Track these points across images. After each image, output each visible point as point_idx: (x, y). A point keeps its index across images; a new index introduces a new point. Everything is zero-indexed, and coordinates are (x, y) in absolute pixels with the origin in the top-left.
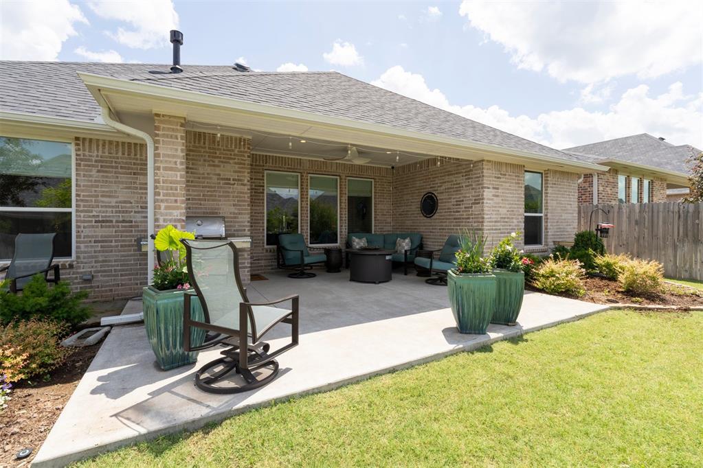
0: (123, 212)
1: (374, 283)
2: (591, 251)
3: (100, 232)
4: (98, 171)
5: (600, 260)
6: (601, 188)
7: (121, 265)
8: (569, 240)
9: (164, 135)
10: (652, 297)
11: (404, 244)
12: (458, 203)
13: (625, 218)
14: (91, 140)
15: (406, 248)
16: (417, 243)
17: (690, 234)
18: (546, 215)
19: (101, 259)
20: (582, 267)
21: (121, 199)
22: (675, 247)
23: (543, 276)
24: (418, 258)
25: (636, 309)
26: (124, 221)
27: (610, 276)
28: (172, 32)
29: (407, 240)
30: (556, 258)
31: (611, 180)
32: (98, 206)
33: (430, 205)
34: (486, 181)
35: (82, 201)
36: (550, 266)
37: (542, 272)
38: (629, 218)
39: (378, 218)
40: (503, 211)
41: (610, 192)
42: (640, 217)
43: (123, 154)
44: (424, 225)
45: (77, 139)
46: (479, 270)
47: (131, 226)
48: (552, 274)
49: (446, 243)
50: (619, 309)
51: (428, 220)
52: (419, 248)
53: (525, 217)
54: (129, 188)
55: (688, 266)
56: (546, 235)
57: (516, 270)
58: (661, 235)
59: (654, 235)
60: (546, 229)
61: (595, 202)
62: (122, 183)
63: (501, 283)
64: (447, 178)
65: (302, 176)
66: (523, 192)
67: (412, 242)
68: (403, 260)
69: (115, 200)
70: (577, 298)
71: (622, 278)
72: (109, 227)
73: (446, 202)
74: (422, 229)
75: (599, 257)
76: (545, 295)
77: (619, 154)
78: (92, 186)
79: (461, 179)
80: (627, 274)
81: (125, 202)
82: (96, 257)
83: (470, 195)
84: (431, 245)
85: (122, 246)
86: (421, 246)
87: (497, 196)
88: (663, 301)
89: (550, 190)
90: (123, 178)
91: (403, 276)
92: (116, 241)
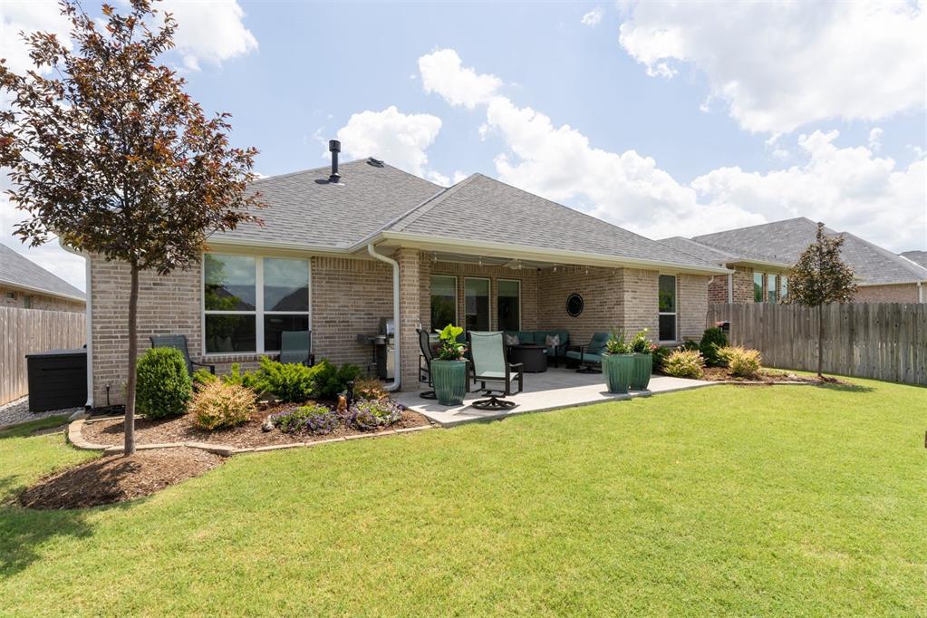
0: (343, 314)
1: (534, 372)
2: (713, 345)
3: (329, 330)
4: (327, 282)
5: (720, 352)
6: (736, 287)
7: (343, 356)
8: (699, 335)
9: (408, 262)
10: (750, 377)
11: (554, 341)
12: (603, 303)
13: (751, 316)
14: (322, 258)
15: (556, 344)
16: (565, 340)
17: (803, 330)
18: (678, 314)
19: (329, 351)
20: (701, 356)
21: (341, 304)
22: (792, 342)
23: (672, 364)
24: (568, 352)
25: (735, 384)
26: (343, 322)
27: (723, 364)
28: (331, 142)
29: (556, 337)
30: (683, 350)
31: (747, 278)
32: (326, 310)
33: (575, 306)
34: (626, 286)
35: (317, 306)
36: (677, 355)
37: (671, 360)
38: (755, 315)
39: (525, 316)
40: (641, 311)
41: (745, 290)
42: (764, 314)
43: (343, 268)
44: (569, 323)
45: (313, 258)
46: (623, 352)
47: (349, 326)
48: (678, 361)
49: (592, 340)
50: (724, 384)
51: (575, 319)
52: (567, 345)
53: (660, 316)
54: (348, 295)
55: (801, 359)
56: (679, 332)
57: (647, 352)
58: (780, 331)
59: (775, 332)
60: (679, 326)
61: (730, 301)
62: (342, 291)
63: (636, 361)
64: (591, 282)
65: (459, 279)
66: (658, 295)
67: (560, 339)
68: (554, 355)
69: (337, 305)
70: (696, 379)
71: (731, 364)
72: (334, 326)
73: (589, 304)
74: (568, 327)
75: (721, 349)
76: (672, 378)
77: (774, 241)
78: (323, 294)
79: (604, 283)
80: (734, 361)
81: (345, 306)
82: (326, 350)
83: (613, 297)
84: (576, 342)
85: (343, 341)
86: (568, 342)
87: (635, 298)
88: (758, 379)
89: (682, 292)
90: (344, 287)
91: (554, 369)
92: (339, 337)
